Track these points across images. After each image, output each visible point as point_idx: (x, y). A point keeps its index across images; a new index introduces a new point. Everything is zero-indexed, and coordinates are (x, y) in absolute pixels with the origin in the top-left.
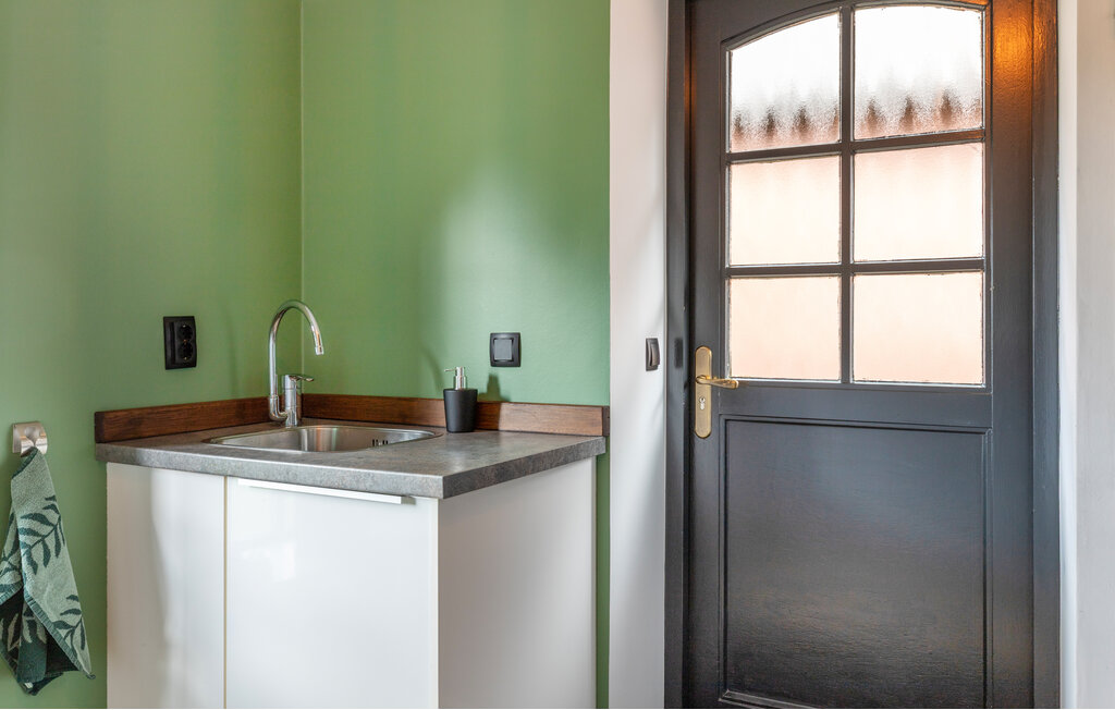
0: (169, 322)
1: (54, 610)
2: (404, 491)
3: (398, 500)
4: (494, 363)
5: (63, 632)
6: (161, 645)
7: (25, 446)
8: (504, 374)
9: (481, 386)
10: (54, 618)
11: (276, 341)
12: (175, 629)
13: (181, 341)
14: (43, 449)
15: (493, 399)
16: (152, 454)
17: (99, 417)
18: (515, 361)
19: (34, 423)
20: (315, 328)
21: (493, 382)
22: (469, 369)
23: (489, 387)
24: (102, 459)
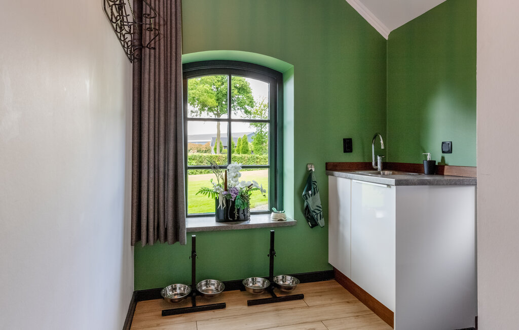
0: (345, 140)
1: (313, 208)
2: (387, 184)
3: (386, 186)
4: (443, 152)
5: (314, 214)
6: (338, 222)
7: (310, 169)
8: (446, 155)
9: (438, 160)
10: (312, 210)
11: (374, 145)
12: (341, 219)
13: (348, 145)
14: (314, 170)
15: (442, 164)
16: (336, 173)
17: (327, 164)
18: (450, 151)
19: (312, 164)
20: (382, 142)
21: (443, 158)
22: (434, 154)
23: (441, 160)
24: (327, 175)
